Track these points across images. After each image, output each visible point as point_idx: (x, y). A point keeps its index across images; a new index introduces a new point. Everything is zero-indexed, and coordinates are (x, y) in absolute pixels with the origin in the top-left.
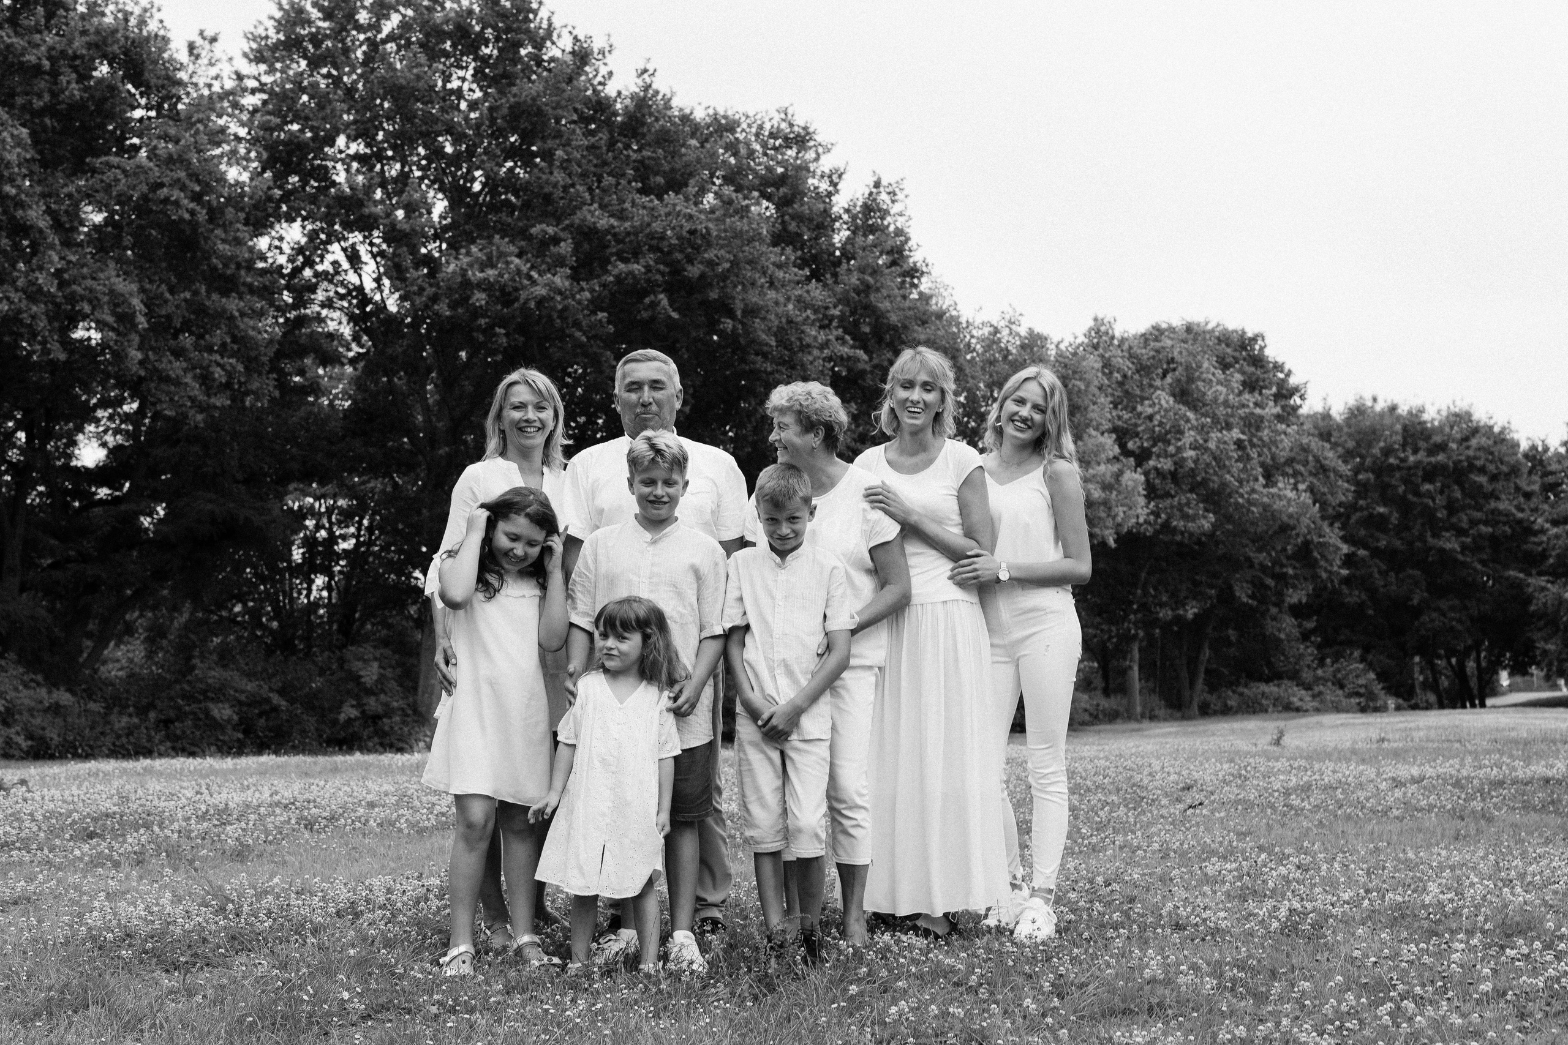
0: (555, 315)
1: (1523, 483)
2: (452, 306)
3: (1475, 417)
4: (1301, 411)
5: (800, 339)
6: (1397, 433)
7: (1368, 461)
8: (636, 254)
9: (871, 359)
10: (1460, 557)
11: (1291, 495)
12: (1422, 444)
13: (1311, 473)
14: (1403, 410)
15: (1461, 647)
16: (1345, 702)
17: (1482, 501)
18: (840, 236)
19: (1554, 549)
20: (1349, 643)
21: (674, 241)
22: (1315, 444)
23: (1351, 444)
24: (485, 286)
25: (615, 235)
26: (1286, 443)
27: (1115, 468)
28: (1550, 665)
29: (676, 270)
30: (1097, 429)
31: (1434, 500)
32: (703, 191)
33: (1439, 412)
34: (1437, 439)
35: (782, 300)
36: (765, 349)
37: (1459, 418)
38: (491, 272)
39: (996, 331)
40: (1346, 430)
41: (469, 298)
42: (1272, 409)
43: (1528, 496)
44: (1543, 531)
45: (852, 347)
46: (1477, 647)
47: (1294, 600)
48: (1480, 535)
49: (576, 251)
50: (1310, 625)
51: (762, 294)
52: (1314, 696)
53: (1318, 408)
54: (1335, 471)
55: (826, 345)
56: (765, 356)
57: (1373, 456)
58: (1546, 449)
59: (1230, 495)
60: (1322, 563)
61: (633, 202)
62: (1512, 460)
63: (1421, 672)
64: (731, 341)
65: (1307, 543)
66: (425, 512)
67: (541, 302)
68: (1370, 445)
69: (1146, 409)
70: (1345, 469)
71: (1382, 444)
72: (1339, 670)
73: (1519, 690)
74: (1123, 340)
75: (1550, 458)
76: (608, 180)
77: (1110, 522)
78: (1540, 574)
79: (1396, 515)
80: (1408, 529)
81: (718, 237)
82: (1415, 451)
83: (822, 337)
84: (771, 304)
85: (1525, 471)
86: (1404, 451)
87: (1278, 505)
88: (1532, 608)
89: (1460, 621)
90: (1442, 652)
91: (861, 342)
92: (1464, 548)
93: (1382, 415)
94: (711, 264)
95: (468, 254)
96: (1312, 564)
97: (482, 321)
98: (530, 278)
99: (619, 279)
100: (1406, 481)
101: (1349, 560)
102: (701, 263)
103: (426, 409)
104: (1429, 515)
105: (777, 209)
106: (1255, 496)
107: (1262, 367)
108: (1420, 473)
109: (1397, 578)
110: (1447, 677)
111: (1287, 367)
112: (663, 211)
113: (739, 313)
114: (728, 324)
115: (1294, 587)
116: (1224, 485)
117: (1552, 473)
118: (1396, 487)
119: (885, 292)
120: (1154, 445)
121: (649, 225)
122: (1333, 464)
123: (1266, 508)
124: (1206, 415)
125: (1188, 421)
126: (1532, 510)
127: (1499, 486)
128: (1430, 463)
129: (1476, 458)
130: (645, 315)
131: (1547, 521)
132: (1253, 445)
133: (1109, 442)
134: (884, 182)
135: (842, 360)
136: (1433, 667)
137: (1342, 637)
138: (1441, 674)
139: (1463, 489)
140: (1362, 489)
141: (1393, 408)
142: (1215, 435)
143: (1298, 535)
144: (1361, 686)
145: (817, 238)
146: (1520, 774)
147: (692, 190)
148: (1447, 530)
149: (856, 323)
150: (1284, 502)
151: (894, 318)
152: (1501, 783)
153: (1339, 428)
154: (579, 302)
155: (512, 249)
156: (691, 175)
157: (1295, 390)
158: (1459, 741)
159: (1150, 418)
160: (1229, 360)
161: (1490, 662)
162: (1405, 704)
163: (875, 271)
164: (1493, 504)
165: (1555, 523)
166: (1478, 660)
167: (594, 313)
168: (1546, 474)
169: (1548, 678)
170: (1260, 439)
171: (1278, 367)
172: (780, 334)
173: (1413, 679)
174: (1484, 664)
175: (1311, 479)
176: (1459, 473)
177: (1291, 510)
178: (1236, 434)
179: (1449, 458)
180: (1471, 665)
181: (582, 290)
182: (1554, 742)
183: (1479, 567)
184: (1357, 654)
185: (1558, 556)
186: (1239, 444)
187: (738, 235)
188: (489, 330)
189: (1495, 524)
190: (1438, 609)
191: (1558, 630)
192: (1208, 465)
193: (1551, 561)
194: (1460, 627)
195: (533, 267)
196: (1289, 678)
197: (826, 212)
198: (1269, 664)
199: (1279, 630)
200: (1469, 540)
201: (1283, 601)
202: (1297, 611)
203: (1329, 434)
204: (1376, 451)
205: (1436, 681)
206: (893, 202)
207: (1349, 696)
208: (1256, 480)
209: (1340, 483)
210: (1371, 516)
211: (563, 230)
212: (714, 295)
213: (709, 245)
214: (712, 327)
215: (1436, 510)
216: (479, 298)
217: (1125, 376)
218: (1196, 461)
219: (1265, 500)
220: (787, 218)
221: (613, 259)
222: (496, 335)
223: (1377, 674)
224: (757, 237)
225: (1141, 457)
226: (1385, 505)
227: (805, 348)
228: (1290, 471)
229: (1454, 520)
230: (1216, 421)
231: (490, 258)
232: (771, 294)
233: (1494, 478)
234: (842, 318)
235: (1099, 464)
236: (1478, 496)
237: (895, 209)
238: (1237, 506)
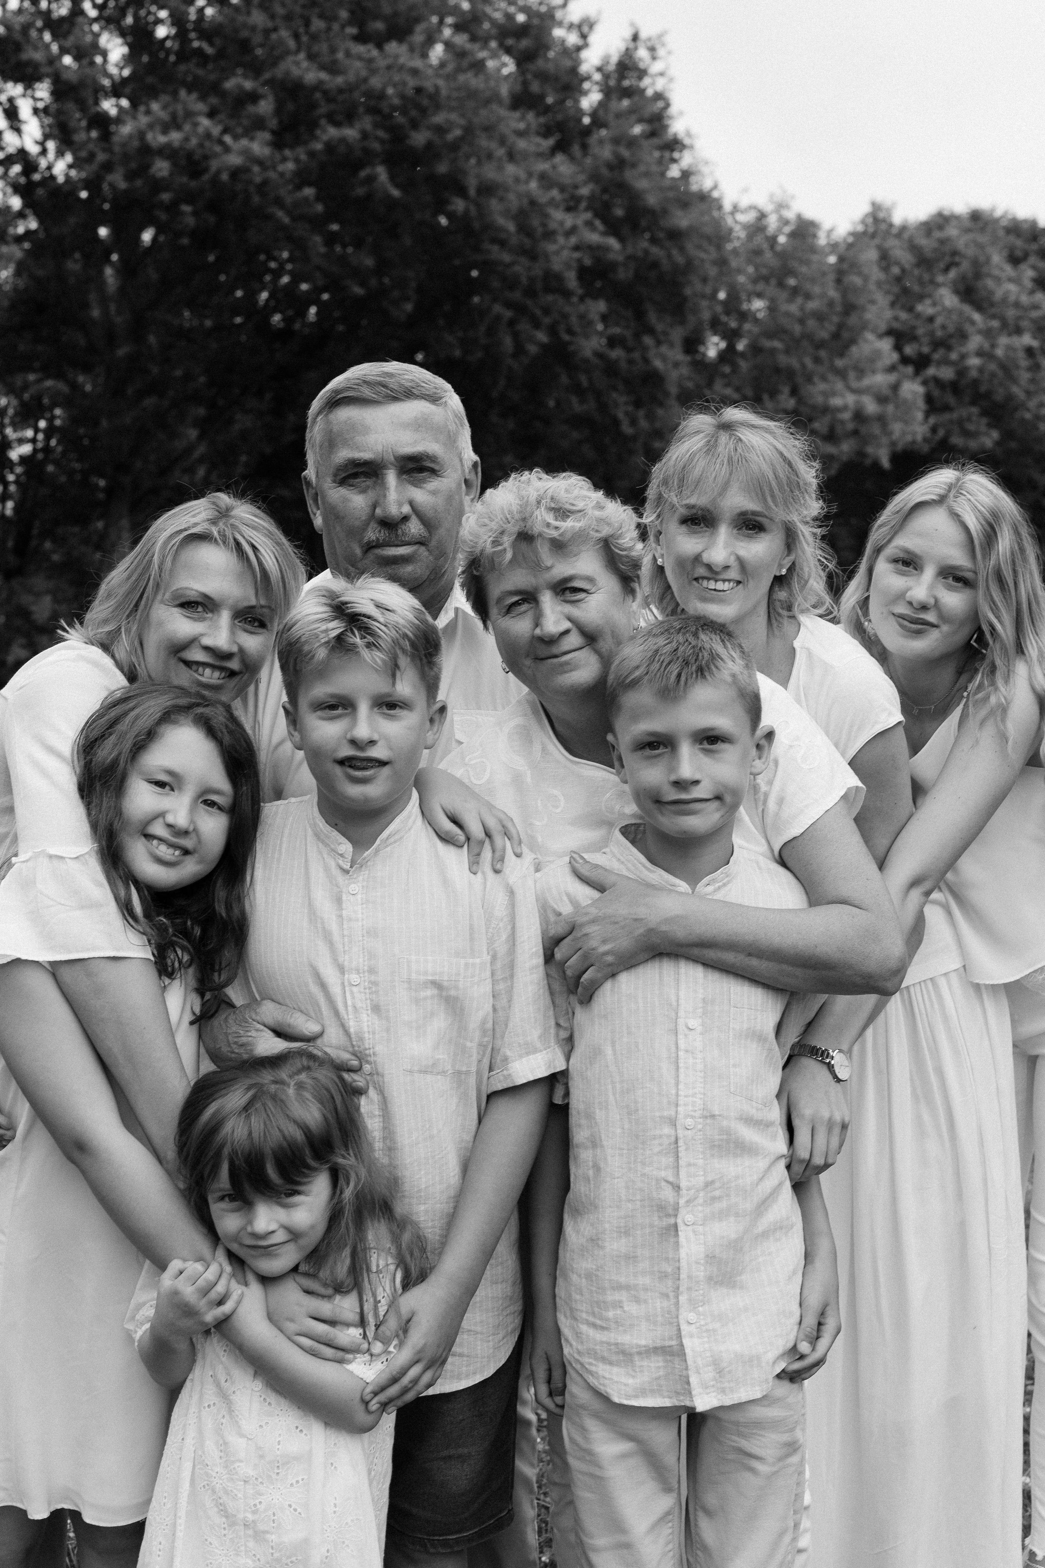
0: (252, 189)
2: (130, 176)
5: (544, 225)
8: (349, 117)
9: (624, 247)
18: (591, 99)
21: (396, 101)
24: (168, 152)
25: (325, 93)
27: (892, 378)
29: (398, 136)
30: (873, 331)
32: (430, 41)
35: (523, 175)
36: (503, 236)
38: (175, 136)
39: (762, 216)
41: (148, 166)
45: (605, 234)
49: (279, 110)
51: (500, 168)
55: (573, 230)
56: (502, 243)
59: (1016, 409)
61: (348, 54)
64: (462, 224)
66: (104, 423)
67: (236, 173)
69: (925, 308)
74: (904, 228)
76: (318, 24)
77: (884, 440)
81: (449, 98)
83: (569, 220)
84: (510, 181)
91: (613, 228)
94: (440, 130)
95: (148, 112)
97: (166, 197)
98: (221, 142)
99: (330, 147)
102: (429, 128)
103: (104, 300)
105: (519, 64)
112: (382, 63)
113: (472, 192)
114: (459, 205)
116: (1010, 397)
119: (642, 168)
120: (934, 350)
121: (365, 80)
124: (993, 317)
125: (973, 323)
130: (360, 191)
133: (886, 345)
134: (643, 35)
135: (592, 249)
142: (1003, 340)
145: (563, 101)
147: (418, 37)
149: (607, 206)
151: (652, 200)
154: (282, 175)
155: (200, 107)
156: (417, 20)
159: (931, 319)
160: (1019, 253)
163: (632, 143)
167: (299, 187)
172: (521, 217)
178: (1027, 340)
181: (284, 159)
186: (1030, 351)
187: (472, 94)
188: (172, 208)
192: (993, 375)
195: (225, 131)
197: (574, 70)
206: (654, 58)
211: (266, 83)
212: (442, 168)
213: (437, 107)
214: (440, 206)
216: (161, 168)
217: (903, 271)
218: (981, 370)
220: (529, 76)
221: (323, 122)
222: (183, 213)
224: (495, 98)
225: (920, 363)
227: (549, 235)
230: (1004, 325)
231: (174, 116)
232: (511, 169)
234: (592, 198)
235: (874, 372)
237: (656, 67)
238: (1023, 421)
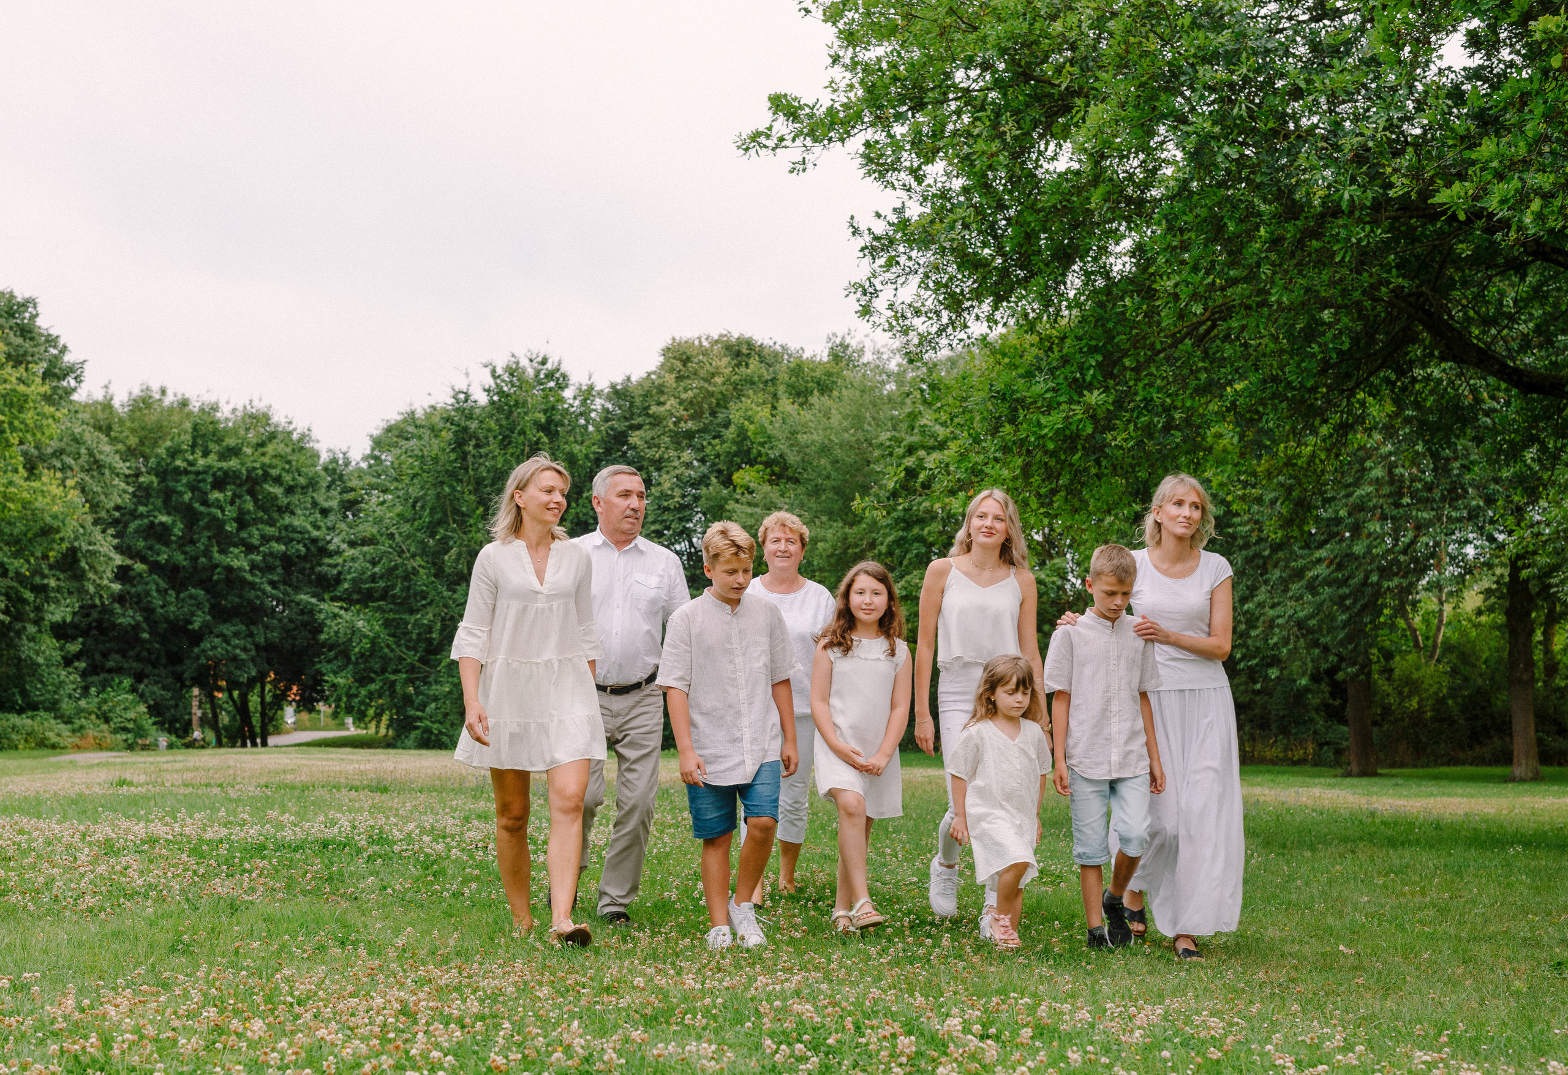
1: (321, 498)
3: (275, 419)
4: (75, 397)
6: (186, 432)
7: (152, 462)
10: (249, 577)
11: (58, 491)
12: (213, 446)
13: (82, 470)
14: (195, 406)
15: (244, 678)
16: (110, 738)
17: (276, 515)
19: (349, 573)
20: (119, 670)
22: (90, 436)
23: (133, 441)
26: (54, 429)
28: (339, 699)
31: (223, 511)
33: (234, 410)
34: (230, 442)
37: (257, 419)
40: (128, 424)
42: (38, 388)
43: (325, 512)
44: (338, 552)
46: (261, 678)
47: (57, 618)
48: (271, 554)
50: (74, 647)
52: (74, 731)
53: (99, 395)
54: (112, 469)
57: (157, 456)
58: (347, 464)
60: (91, 575)
62: (311, 471)
63: (200, 707)
65: (73, 552)
68: (155, 444)
70: (123, 467)
71: (168, 443)
72: (105, 701)
73: (305, 729)
75: (352, 472)
78: (333, 599)
79: (180, 525)
80: (192, 542)
82: (206, 454)
85: (324, 484)
86: (193, 453)
87: (40, 503)
88: (323, 637)
89: (245, 649)
90: (223, 684)
92: (254, 566)
93: (171, 410)
96: (79, 576)
100: (193, 488)
101: (122, 574)
104: (217, 525)
106: (13, 490)
107: (32, 339)
108: (210, 479)
109: (177, 597)
110: (228, 712)
111: (62, 342)
115: (57, 602)
117: (353, 490)
118: (181, 494)
122: (108, 460)
123: (25, 504)
126: (328, 529)
127: (295, 499)
128: (220, 469)
129: (271, 466)
131: (343, 541)
132: (13, 429)
136: (212, 698)
137: (111, 664)
138: (222, 709)
139: (256, 501)
140: (143, 494)
141: (184, 403)
143: (62, 539)
144: (129, 721)
146: (288, 834)
148: (236, 546)
150: (48, 500)
152: (259, 849)
153: (121, 422)
157: (69, 370)
158: (220, 785)
161: (275, 696)
162: (179, 742)
164: (287, 520)
165: (352, 544)
166: (262, 696)
168: (346, 490)
169: (335, 715)
170: (23, 422)
171: (52, 341)
173: (190, 713)
174: (268, 698)
175: (83, 475)
176: (252, 483)
177: (55, 509)
179: (242, 464)
180: (254, 700)
182: (338, 787)
183: (268, 589)
184: (127, 682)
185: (353, 580)
189: (288, 541)
190: (221, 635)
191: (349, 661)
193: (346, 586)
194: (244, 656)
196: (46, 710)
198: (24, 693)
199: (37, 653)
200: (259, 558)
201: (43, 619)
202: (60, 631)
203: (109, 428)
204: (161, 451)
205: (215, 716)
207: (115, 731)
208: (16, 471)
209: (116, 481)
210: (152, 524)
215: (224, 522)
219: (25, 495)
223: (149, 707)
226: (169, 514)
228: (59, 465)
229: (244, 535)
233: (290, 490)
236: (272, 509)
